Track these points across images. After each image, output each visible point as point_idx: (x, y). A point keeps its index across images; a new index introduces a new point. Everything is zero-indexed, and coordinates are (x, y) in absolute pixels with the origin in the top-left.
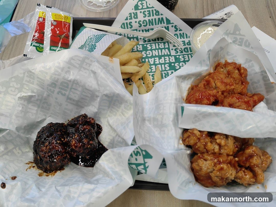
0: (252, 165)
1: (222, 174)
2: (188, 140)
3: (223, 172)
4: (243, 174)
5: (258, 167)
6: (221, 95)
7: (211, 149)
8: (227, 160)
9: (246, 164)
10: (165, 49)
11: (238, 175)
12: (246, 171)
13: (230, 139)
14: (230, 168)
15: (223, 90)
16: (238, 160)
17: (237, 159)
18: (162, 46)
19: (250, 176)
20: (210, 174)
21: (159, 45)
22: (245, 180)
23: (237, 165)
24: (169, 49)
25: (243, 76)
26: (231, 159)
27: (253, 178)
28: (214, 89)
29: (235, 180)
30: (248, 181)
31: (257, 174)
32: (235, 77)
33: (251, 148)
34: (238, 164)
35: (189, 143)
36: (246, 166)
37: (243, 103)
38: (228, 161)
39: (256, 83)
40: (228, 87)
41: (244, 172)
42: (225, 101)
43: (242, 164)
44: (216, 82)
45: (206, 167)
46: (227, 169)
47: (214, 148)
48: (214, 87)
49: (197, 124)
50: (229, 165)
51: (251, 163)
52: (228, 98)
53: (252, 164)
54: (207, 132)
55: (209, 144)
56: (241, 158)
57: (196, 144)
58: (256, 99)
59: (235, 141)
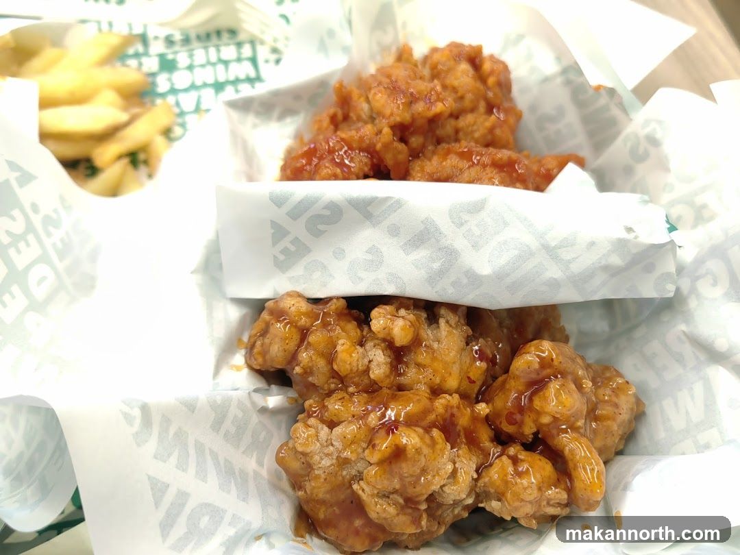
0: (548, 425)
1: (402, 478)
2: (262, 345)
3: (406, 468)
4: (510, 469)
5: (574, 428)
6: (391, 143)
7: (355, 369)
8: (426, 412)
9: (520, 424)
10: (239, 60)
11: (487, 479)
12: (523, 455)
13: (447, 322)
14: (438, 447)
15: (398, 119)
16: (487, 411)
17: (483, 408)
18: (229, 52)
19: (538, 476)
20: (355, 487)
21: (218, 51)
22: (517, 497)
23: (485, 435)
24: (254, 60)
25: (491, 81)
26: (447, 407)
27: (557, 483)
28: (366, 123)
29: (481, 505)
30: (537, 502)
31: (571, 465)
32: (456, 83)
33: (533, 349)
34: (491, 434)
35: (268, 357)
36: (522, 434)
37: (488, 170)
38: (432, 417)
39: (552, 119)
40: (420, 107)
41: (515, 461)
42: (417, 168)
43: (508, 428)
44: (370, 97)
45: (327, 455)
46: (426, 450)
47: (366, 361)
48: (364, 116)
49: (298, 270)
50: (436, 433)
51: (539, 413)
52: (430, 160)
53: (546, 420)
54: (343, 303)
55: (343, 345)
56: (499, 402)
57: (293, 358)
58: (550, 166)
59: (470, 332)
